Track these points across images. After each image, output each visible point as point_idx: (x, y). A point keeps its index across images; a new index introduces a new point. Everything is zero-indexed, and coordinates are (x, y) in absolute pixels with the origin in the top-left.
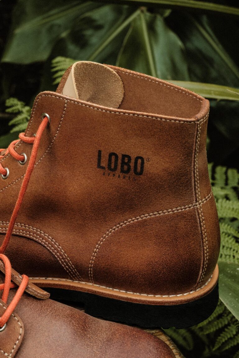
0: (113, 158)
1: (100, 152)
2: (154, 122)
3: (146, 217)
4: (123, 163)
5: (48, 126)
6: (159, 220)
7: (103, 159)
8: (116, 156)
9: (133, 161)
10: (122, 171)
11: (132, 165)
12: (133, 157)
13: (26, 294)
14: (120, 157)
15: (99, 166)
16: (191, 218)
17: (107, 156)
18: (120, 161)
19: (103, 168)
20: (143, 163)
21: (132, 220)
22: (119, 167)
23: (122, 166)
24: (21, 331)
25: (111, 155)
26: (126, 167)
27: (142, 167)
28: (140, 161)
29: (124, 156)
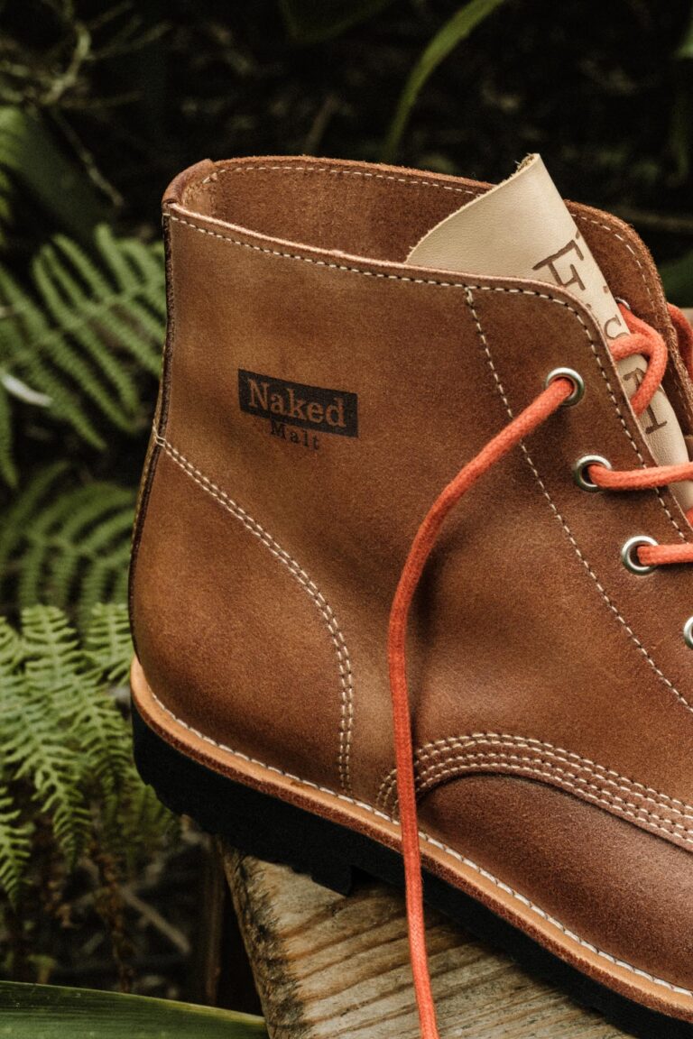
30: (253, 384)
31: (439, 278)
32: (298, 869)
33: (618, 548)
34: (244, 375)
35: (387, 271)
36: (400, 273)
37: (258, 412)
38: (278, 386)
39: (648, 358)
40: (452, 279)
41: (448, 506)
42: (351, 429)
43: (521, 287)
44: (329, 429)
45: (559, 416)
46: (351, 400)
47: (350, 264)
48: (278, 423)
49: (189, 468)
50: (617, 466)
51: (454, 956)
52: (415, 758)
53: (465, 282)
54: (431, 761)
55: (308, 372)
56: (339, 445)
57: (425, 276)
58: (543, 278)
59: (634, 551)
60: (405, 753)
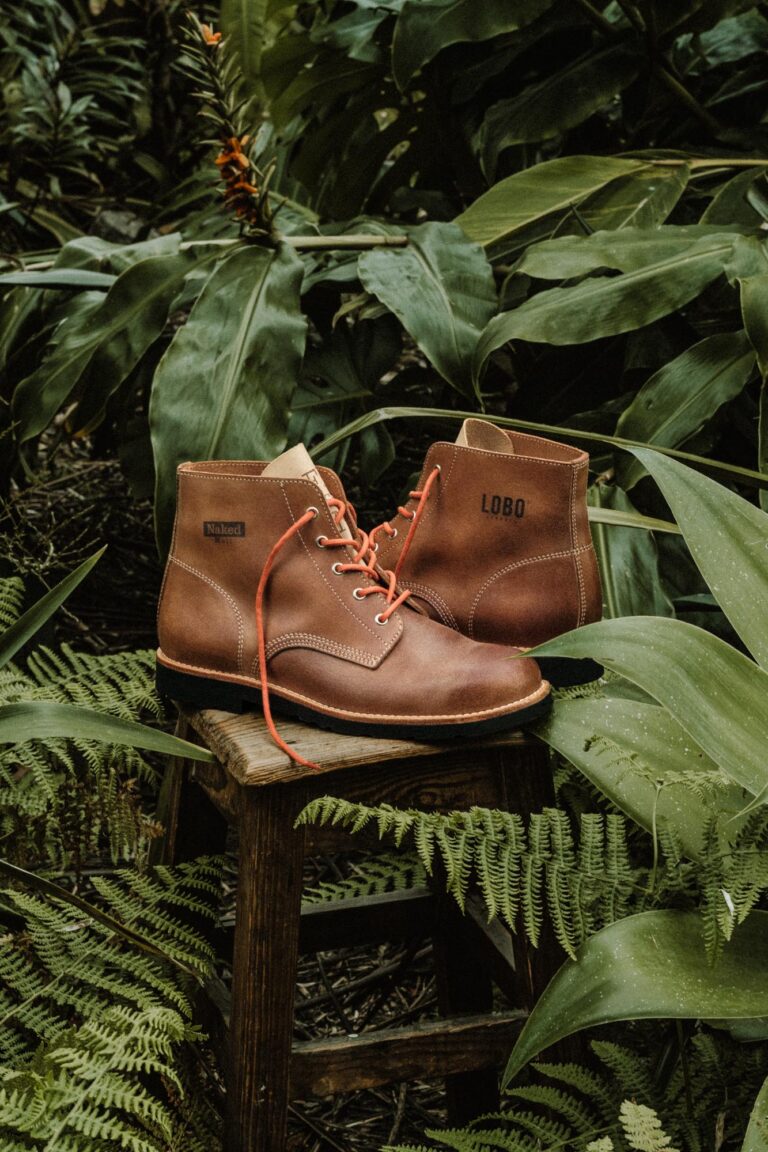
0: (497, 500)
1: (484, 496)
2: (535, 465)
3: (524, 562)
4: (505, 506)
5: (438, 477)
6: (538, 565)
7: (487, 504)
8: (499, 499)
9: (514, 503)
10: (504, 514)
11: (513, 507)
12: (515, 500)
13: (405, 604)
14: (503, 499)
15: (484, 510)
16: (569, 565)
17: (491, 499)
18: (502, 504)
19: (487, 511)
20: (523, 506)
21: (512, 567)
22: (502, 508)
23: (504, 509)
24: (401, 628)
25: (495, 497)
26: (507, 510)
27: (523, 510)
28: (520, 504)
29: (506, 499)
30: (209, 526)
31: (272, 479)
32: (223, 709)
33: (331, 568)
34: (205, 523)
35: (255, 479)
36: (259, 479)
37: (211, 535)
38: (217, 524)
39: (339, 508)
40: (276, 479)
41: (276, 552)
42: (243, 535)
43: (298, 480)
44: (235, 536)
45: (310, 522)
46: (243, 525)
47: (243, 478)
48: (217, 537)
49: (183, 565)
50: (329, 538)
51: (279, 724)
52: (265, 648)
53: (280, 480)
54: (271, 648)
55: (227, 517)
56: (239, 540)
57: (268, 479)
58: (305, 478)
59: (337, 569)
60: (262, 645)
